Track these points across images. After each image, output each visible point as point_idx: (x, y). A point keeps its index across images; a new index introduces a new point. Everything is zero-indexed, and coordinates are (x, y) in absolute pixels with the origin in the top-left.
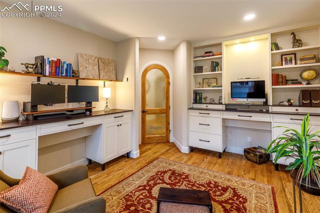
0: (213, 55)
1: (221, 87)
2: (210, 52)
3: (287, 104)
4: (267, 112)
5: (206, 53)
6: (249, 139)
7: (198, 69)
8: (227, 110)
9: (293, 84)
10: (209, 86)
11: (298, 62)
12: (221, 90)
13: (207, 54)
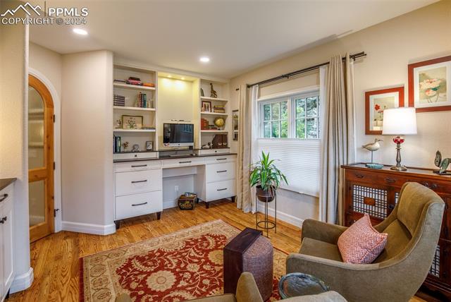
0: (142, 85)
1: (155, 129)
2: (138, 80)
3: (208, 147)
4: (197, 156)
5: (132, 78)
6: (177, 188)
7: (119, 101)
8: (161, 158)
9: (212, 129)
10: (132, 127)
11: (213, 110)
12: (155, 133)
13: (134, 81)
